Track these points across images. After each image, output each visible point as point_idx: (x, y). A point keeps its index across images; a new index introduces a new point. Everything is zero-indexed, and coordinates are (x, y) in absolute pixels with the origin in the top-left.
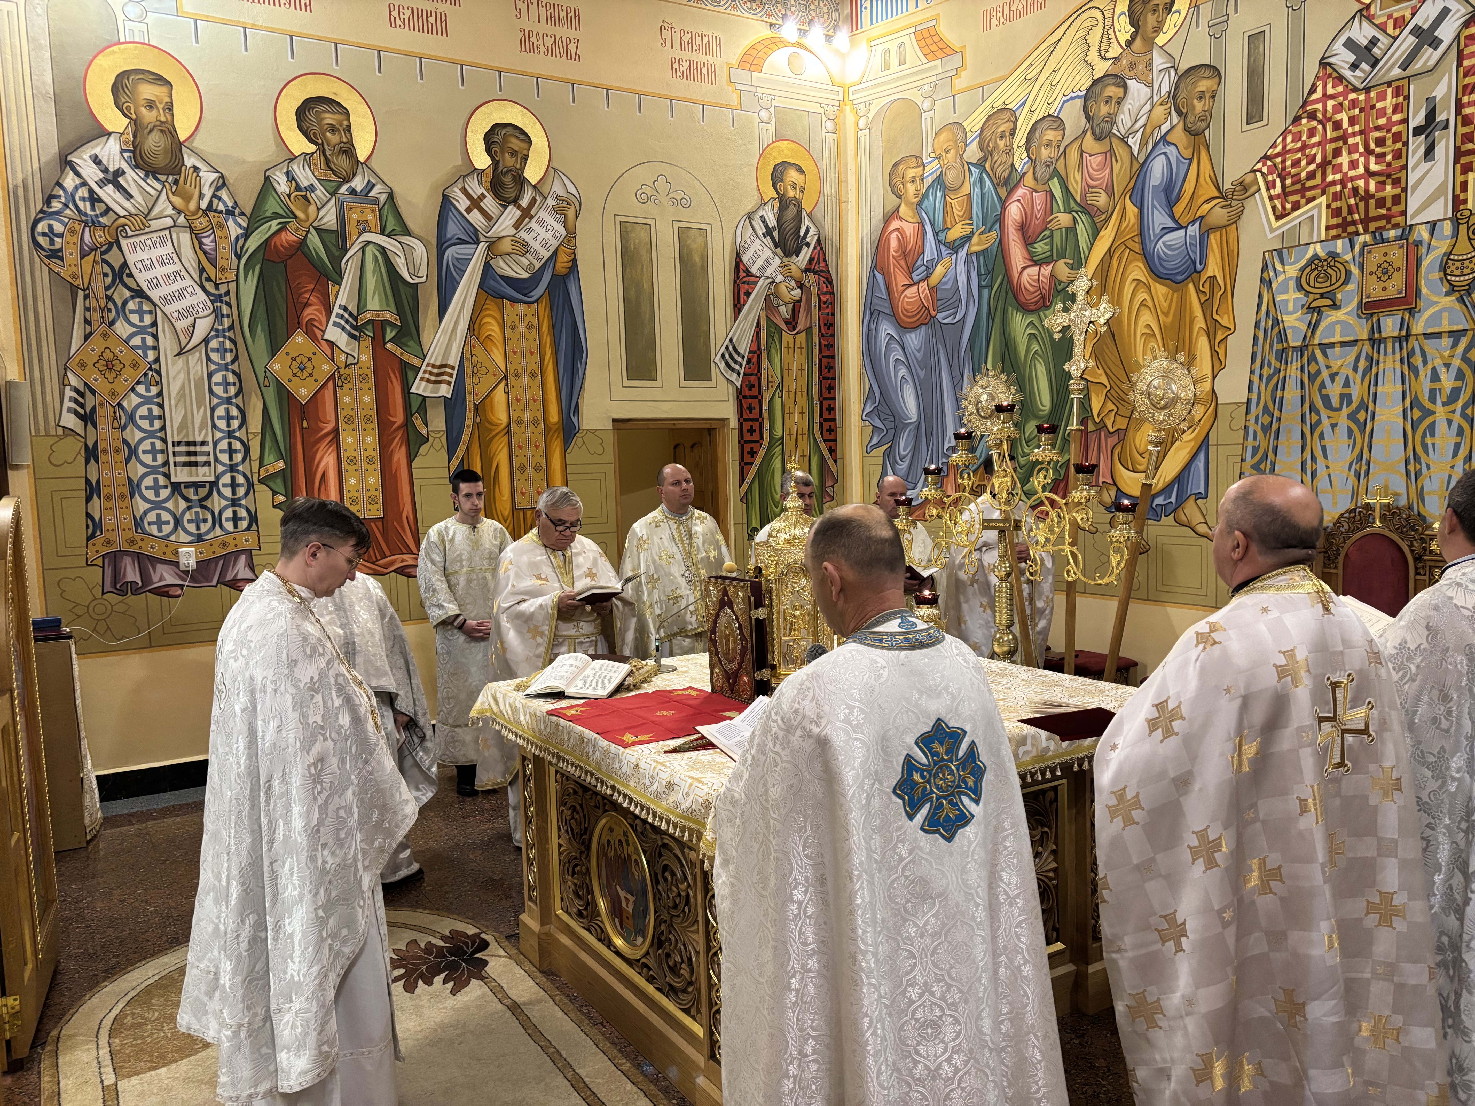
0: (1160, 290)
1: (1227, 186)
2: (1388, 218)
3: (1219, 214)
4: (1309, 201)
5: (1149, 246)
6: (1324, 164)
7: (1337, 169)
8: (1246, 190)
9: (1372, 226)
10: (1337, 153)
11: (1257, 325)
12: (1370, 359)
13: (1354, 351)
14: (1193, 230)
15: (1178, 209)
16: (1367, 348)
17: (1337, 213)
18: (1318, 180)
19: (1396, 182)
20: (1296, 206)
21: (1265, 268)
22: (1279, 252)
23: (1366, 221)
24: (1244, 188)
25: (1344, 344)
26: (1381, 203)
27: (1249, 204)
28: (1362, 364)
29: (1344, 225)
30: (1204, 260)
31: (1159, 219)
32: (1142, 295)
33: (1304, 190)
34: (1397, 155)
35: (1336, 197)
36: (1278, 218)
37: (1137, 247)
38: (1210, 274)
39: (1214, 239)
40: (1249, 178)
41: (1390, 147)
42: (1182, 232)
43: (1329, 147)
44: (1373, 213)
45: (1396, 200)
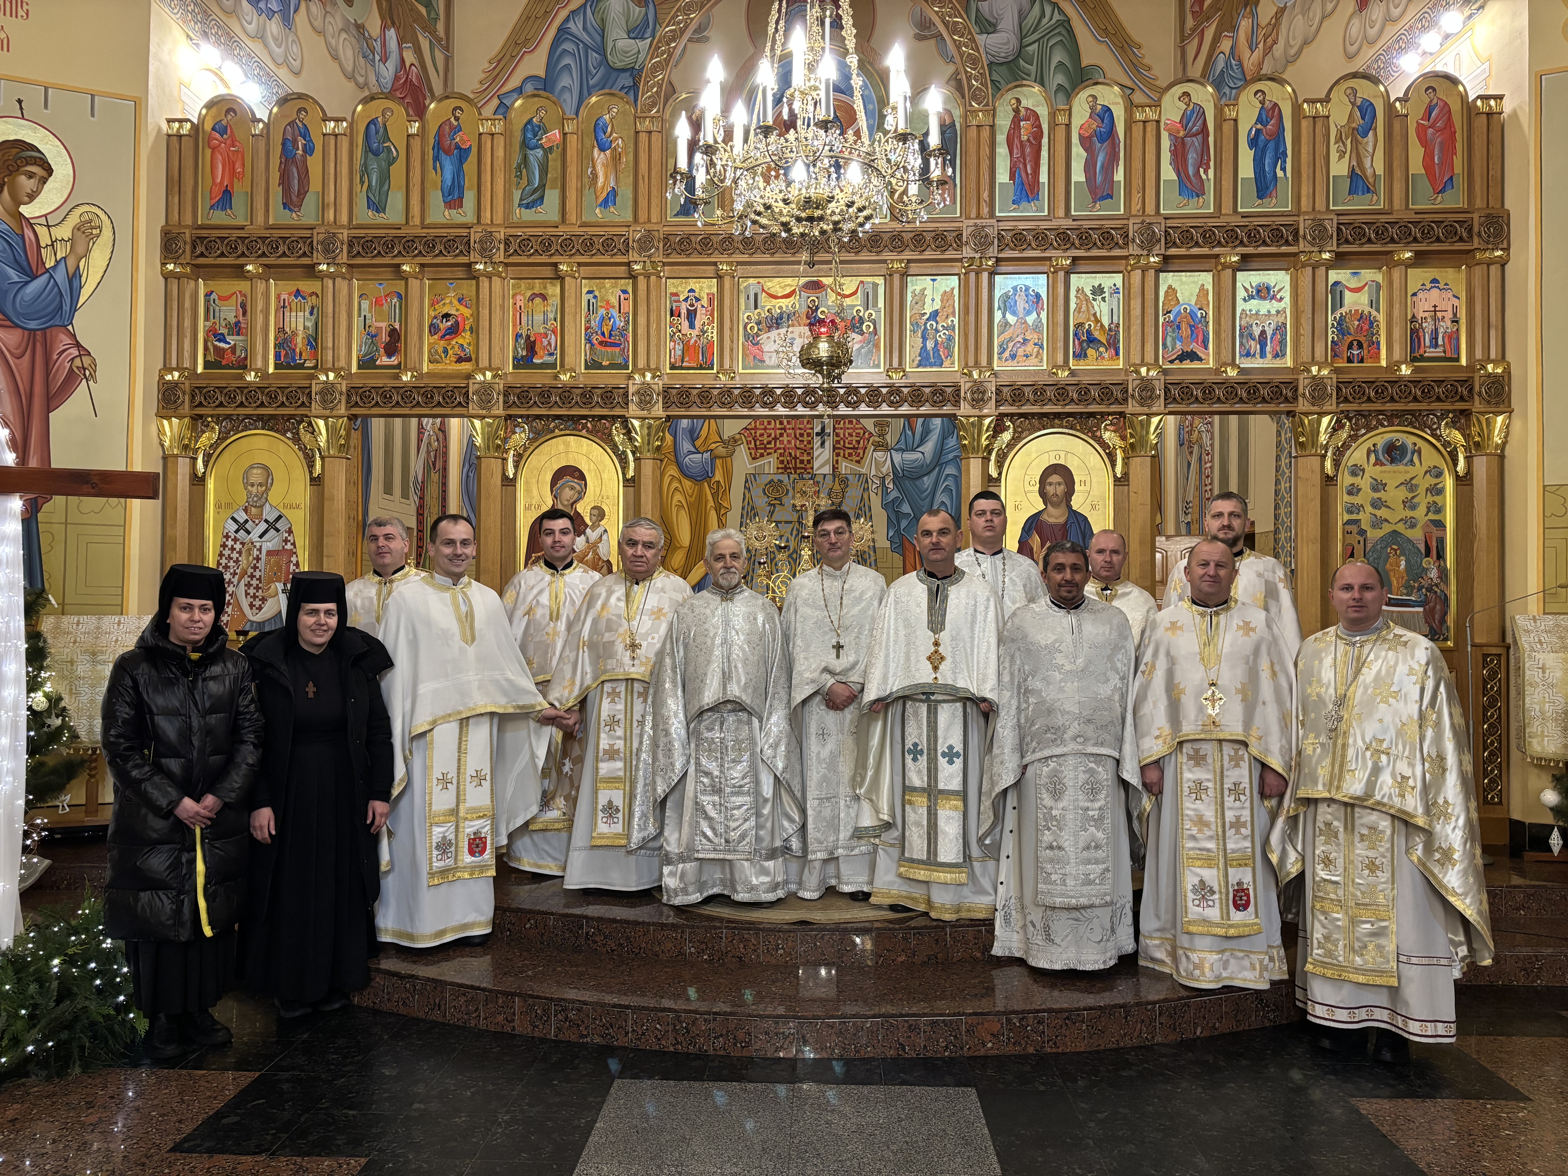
0: (687, 483)
1: (726, 437)
2: (805, 469)
3: (721, 451)
4: (769, 454)
5: (681, 459)
6: (775, 439)
7: (782, 442)
8: (736, 441)
9: (798, 471)
10: (781, 435)
11: (743, 508)
12: (798, 530)
13: (791, 526)
14: (707, 455)
15: (698, 443)
16: (797, 525)
17: (782, 462)
18: (772, 445)
19: (809, 454)
20: (762, 455)
21: (746, 481)
22: (754, 475)
23: (795, 468)
24: (734, 441)
25: (786, 522)
26: (802, 462)
27: (737, 449)
28: (795, 532)
29: (785, 468)
30: (713, 472)
31: (686, 446)
32: (675, 484)
33: (765, 448)
34: (809, 442)
35: (781, 455)
36: (754, 459)
37: (673, 458)
38: (717, 479)
39: (718, 462)
40: (738, 436)
41: (805, 438)
42: (700, 455)
43: (778, 432)
44: (798, 465)
45: (809, 462)
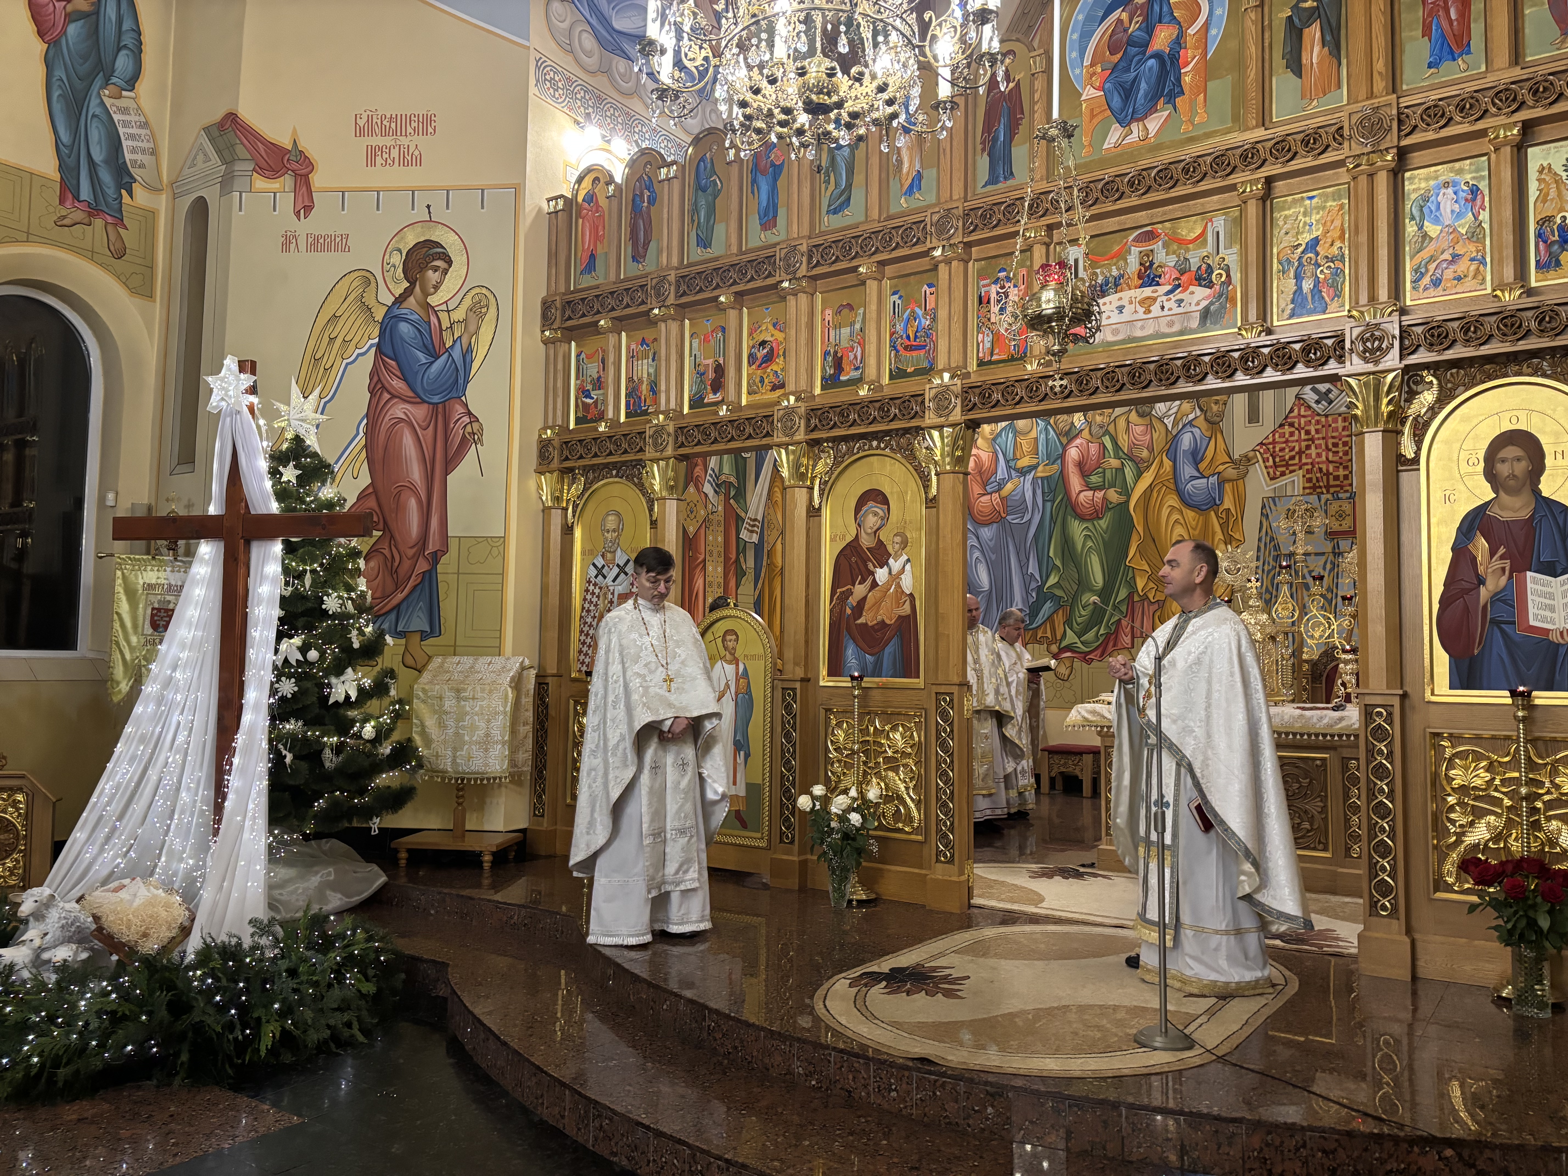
0: (1190, 514)
1: (1236, 456)
2: (1342, 487)
3: (1231, 473)
4: (1291, 472)
5: (1181, 487)
6: (1300, 453)
7: (1309, 456)
8: (1249, 460)
9: (1332, 490)
10: (1308, 447)
11: (1260, 540)
12: (1333, 563)
13: (1323, 559)
14: (1213, 480)
15: (1202, 466)
16: (1331, 557)
17: (1309, 480)
18: (1296, 461)
19: (1346, 468)
20: (1283, 474)
21: (1264, 507)
22: (1273, 499)
23: (1328, 487)
24: (1247, 460)
25: (1317, 554)
26: (1336, 478)
27: (1251, 469)
28: (1328, 566)
29: (1314, 488)
30: (1221, 499)
31: (1188, 470)
32: (1176, 516)
33: (1287, 465)
34: (1346, 453)
35: (1308, 471)
36: (1271, 479)
37: (1172, 486)
38: (1226, 507)
39: (1228, 487)
40: (1251, 454)
41: (1341, 448)
42: (1205, 480)
43: (1304, 444)
44: (1332, 483)
45: (1346, 477)
